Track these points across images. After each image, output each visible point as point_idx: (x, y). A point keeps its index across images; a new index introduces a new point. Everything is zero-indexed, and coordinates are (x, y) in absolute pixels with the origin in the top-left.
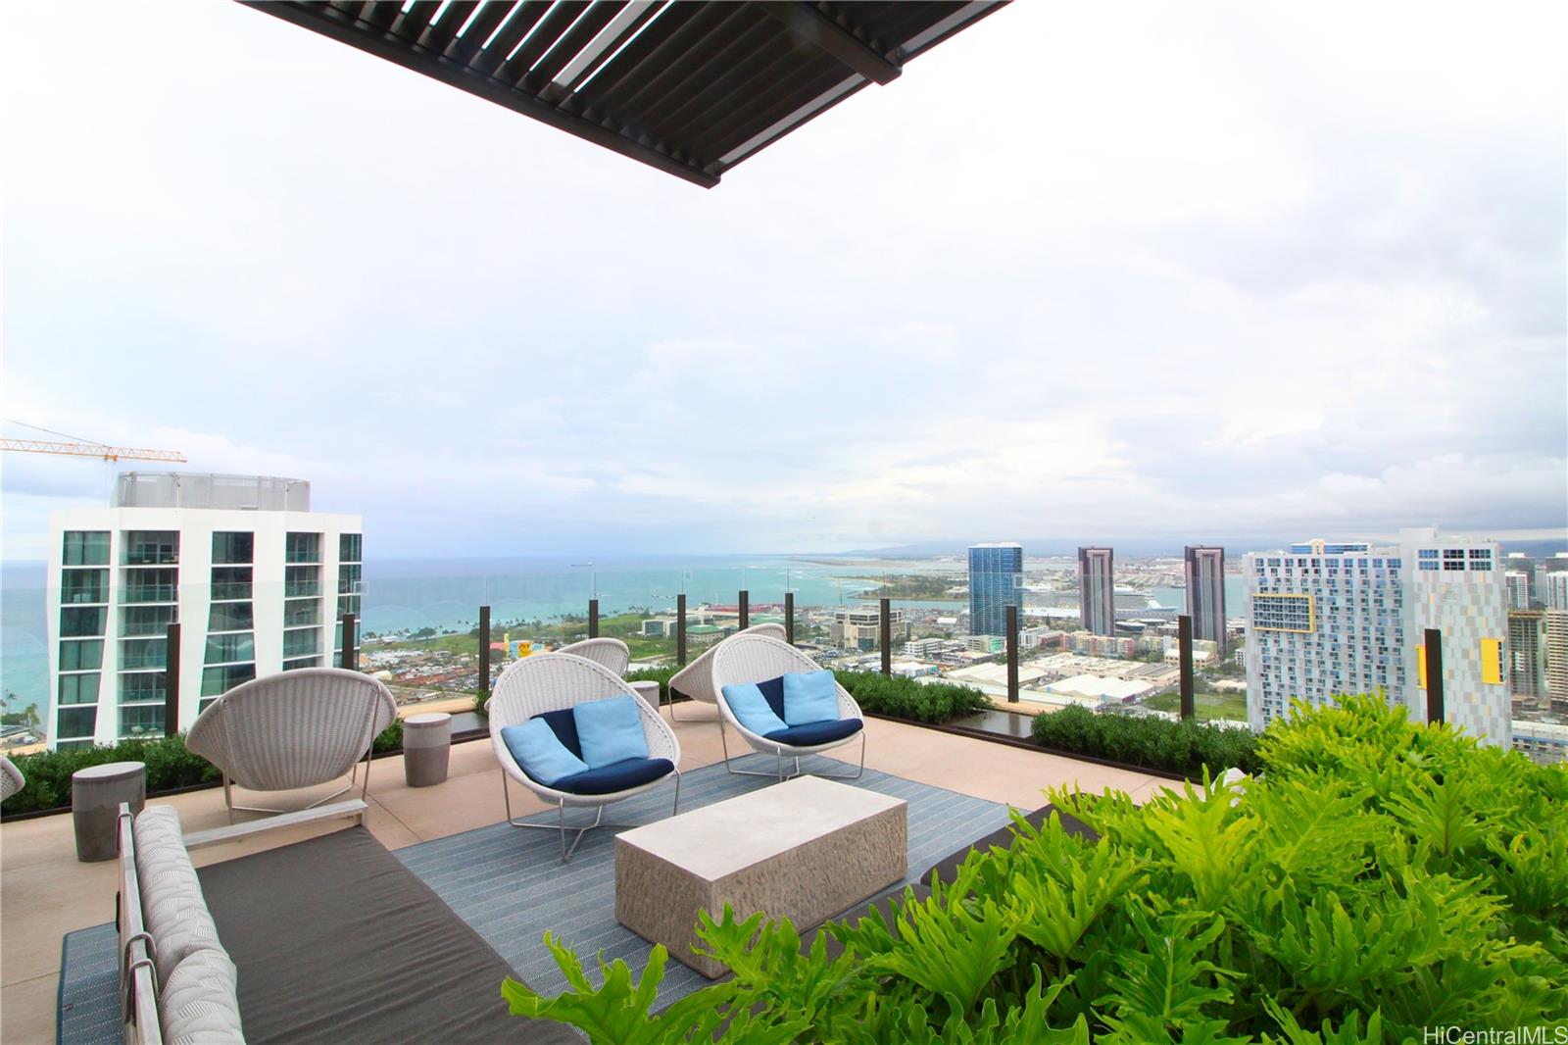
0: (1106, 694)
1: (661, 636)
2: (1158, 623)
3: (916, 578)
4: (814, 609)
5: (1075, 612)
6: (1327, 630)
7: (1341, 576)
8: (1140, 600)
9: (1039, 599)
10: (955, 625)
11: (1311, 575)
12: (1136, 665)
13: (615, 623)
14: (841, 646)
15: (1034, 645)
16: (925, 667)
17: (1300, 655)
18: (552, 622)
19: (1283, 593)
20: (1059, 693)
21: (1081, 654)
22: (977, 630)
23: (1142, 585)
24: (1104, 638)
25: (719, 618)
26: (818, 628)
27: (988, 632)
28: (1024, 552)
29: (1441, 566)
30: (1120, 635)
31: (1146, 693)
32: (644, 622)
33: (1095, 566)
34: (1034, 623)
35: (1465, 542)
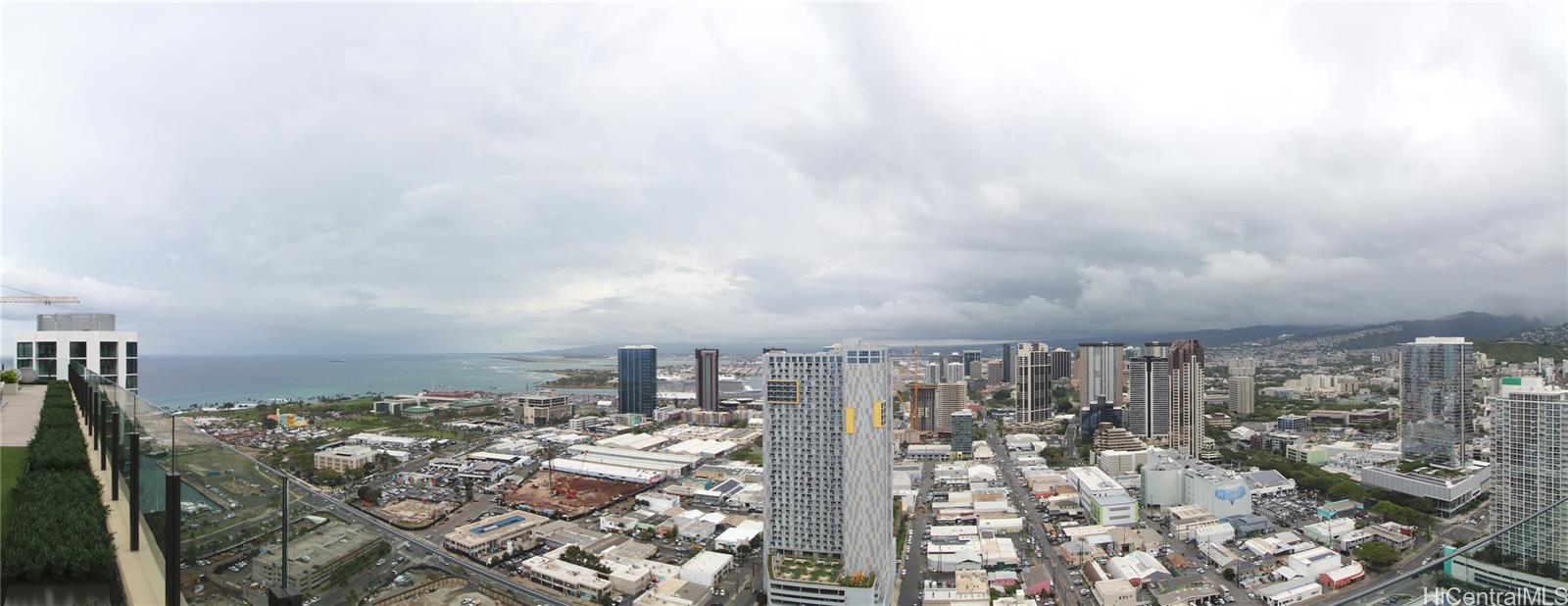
0: (704, 451)
1: (388, 413)
2: (746, 402)
3: (587, 371)
4: (506, 395)
5: (693, 395)
6: (806, 401)
7: (813, 368)
8: (739, 386)
9: (672, 386)
10: (610, 406)
11: (799, 368)
12: (730, 430)
13: (355, 403)
14: (522, 423)
15: (663, 419)
16: (581, 437)
17: (792, 418)
18: (311, 402)
19: (784, 379)
20: (673, 453)
21: (695, 425)
22: (623, 410)
23: (744, 375)
24: (711, 413)
25: (433, 401)
26: (506, 410)
27: (631, 411)
28: (657, 352)
29: (858, 360)
30: (721, 410)
31: (731, 449)
32: (375, 403)
33: (707, 362)
34: (665, 403)
35: (869, 347)
